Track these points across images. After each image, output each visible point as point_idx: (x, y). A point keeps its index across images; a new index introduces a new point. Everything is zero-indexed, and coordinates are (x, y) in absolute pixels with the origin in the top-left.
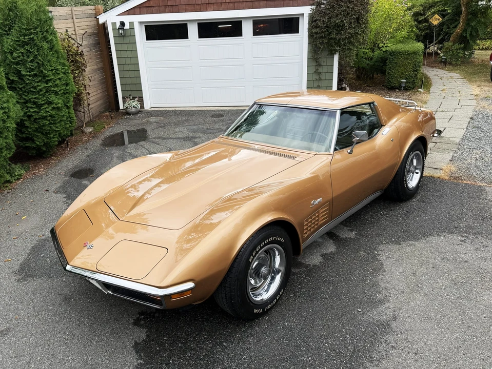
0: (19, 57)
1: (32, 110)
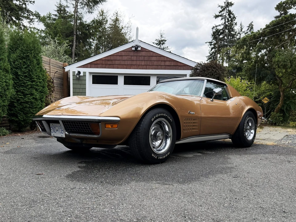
0: (18, 64)
1: (20, 96)
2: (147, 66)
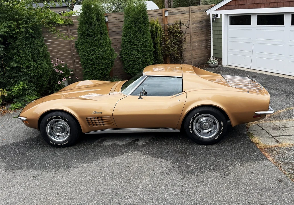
2: (278, 4)
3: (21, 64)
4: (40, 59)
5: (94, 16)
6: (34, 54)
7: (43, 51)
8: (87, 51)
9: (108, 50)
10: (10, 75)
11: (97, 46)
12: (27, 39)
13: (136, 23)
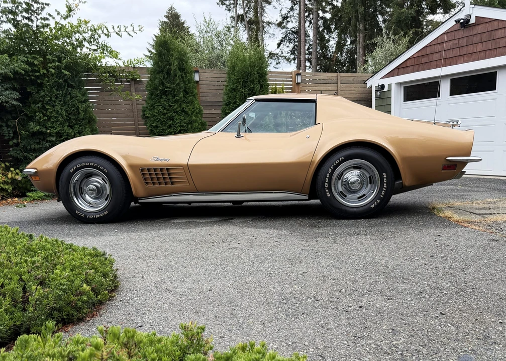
3: (47, 128)
4: (79, 124)
5: (175, 61)
6: (70, 114)
7: (85, 111)
8: (160, 120)
9: (196, 121)
10: (28, 145)
11: (177, 112)
12: (59, 86)
13: (246, 82)
